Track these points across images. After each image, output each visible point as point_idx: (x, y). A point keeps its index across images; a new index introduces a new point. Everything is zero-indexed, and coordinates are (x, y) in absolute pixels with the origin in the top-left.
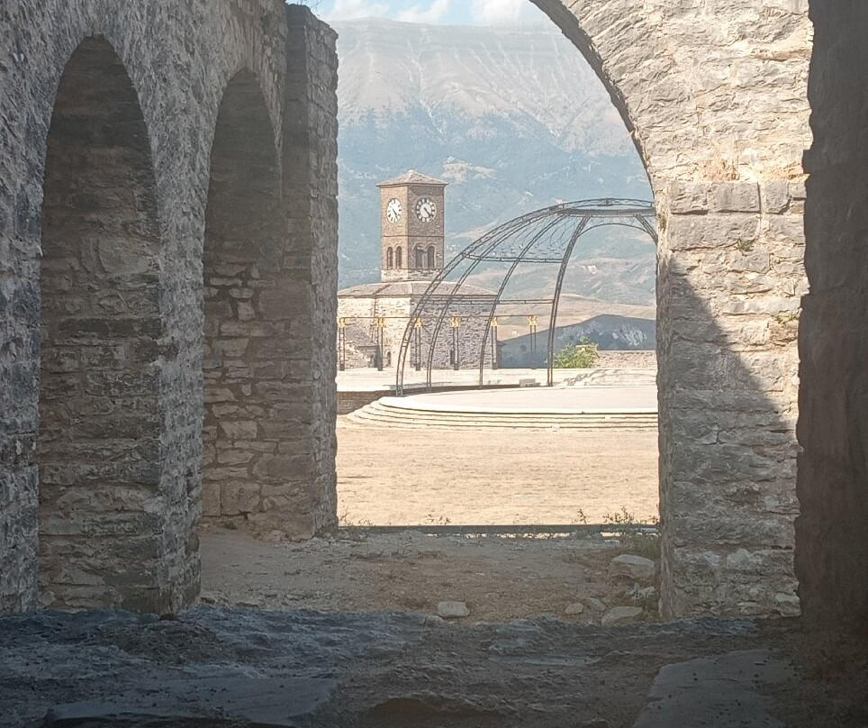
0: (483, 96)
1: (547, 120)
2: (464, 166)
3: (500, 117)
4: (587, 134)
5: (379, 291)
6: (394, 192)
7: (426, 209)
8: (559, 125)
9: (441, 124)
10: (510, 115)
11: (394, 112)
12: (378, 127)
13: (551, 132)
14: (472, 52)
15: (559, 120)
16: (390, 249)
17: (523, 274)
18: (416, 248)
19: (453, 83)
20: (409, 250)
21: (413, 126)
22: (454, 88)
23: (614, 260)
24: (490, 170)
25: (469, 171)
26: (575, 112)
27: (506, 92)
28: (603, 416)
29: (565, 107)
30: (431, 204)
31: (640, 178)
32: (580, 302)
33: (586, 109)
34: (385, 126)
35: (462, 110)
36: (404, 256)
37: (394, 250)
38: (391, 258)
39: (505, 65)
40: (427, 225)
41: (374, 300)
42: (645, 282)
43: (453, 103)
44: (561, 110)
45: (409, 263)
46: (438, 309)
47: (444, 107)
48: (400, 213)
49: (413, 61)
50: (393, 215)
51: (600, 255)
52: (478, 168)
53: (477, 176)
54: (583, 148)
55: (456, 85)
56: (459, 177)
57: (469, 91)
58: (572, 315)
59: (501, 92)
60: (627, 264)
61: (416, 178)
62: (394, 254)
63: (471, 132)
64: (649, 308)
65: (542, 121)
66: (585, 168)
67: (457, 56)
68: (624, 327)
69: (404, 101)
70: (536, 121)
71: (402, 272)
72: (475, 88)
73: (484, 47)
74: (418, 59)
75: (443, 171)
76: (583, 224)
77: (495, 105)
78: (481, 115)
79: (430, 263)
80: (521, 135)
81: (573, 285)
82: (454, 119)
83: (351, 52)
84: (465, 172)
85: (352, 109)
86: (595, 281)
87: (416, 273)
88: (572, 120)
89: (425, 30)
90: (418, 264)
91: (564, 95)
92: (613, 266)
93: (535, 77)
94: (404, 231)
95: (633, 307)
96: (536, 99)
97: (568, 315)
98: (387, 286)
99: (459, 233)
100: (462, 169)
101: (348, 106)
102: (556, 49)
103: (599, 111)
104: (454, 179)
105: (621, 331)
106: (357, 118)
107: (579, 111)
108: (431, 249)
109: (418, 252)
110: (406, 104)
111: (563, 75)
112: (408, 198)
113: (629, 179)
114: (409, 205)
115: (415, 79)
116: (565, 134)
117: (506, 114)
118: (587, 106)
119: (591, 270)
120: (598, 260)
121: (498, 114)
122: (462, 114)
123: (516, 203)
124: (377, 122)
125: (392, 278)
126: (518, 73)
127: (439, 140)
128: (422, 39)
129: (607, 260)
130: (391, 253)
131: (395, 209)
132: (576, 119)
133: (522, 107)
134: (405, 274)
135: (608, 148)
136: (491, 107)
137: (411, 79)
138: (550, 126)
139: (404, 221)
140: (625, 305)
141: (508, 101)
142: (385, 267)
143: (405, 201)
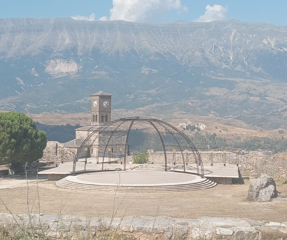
0: (155, 46)
1: (176, 54)
2: (148, 69)
3: (160, 53)
4: (189, 59)
5: (89, 129)
6: (95, 98)
7: (105, 103)
8: (180, 56)
9: (141, 55)
10: (164, 53)
11: (126, 51)
12: (120, 56)
13: (177, 58)
14: (152, 32)
15: (180, 55)
16: (94, 115)
17: (167, 105)
18: (102, 116)
19: (145, 42)
20: (99, 116)
21: (132, 56)
22: (145, 43)
23: (197, 101)
24: (157, 71)
25: (150, 71)
26: (185, 52)
27: (163, 45)
28: (128, 187)
29: (182, 51)
30: (107, 102)
31: (206, 74)
32: (186, 115)
33: (189, 51)
34: (122, 56)
35: (148, 51)
36: (98, 118)
37: (95, 116)
38: (94, 118)
39: (162, 36)
40: (106, 108)
41: (88, 132)
42: (207, 108)
43: (145, 49)
44: (181, 52)
45: (99, 120)
46: (108, 135)
47: (142, 50)
48: (97, 104)
49: (132, 35)
50: (95, 105)
51: (193, 99)
52: (153, 70)
53: (153, 72)
54: (188, 64)
55: (146, 42)
56: (147, 73)
57: (150, 45)
58: (183, 119)
59: (161, 45)
60: (201, 102)
61: (102, 93)
62: (95, 117)
63: (151, 58)
64: (208, 117)
65: (174, 55)
66: (188, 70)
67: (147, 33)
68: (199, 123)
69: (129, 47)
70: (172, 55)
71: (97, 123)
72: (152, 44)
73: (156, 30)
74: (134, 34)
75: (141, 71)
76: (132, 123)
77: (159, 49)
78: (154, 52)
79: (106, 120)
80: (167, 59)
81: (183, 109)
82: (145, 54)
83: (112, 31)
84: (148, 71)
85: (112, 50)
86: (191, 108)
87: (102, 123)
88: (184, 55)
89: (136, 24)
90: (102, 120)
91: (181, 46)
92: (197, 103)
93: (172, 40)
94: (98, 110)
95: (203, 116)
96: (172, 48)
97: (181, 119)
98: (92, 127)
99: (146, 91)
100: (148, 70)
101: (111, 49)
102: (179, 31)
103: (193, 52)
104: (145, 73)
105: (198, 125)
106: (114, 53)
107: (186, 52)
108: (107, 116)
109: (102, 117)
110: (130, 49)
111: (181, 40)
112: (99, 100)
113: (203, 74)
114: (100, 102)
115: (133, 40)
116: (182, 59)
117: (163, 52)
118: (189, 50)
119: (189, 104)
120: (192, 101)
121: (160, 52)
122: (148, 52)
123: (165, 81)
124: (120, 54)
125: (94, 125)
126: (167, 39)
127: (140, 60)
128: (135, 27)
129: (195, 101)
130: (94, 117)
131: (96, 103)
132: (185, 55)
133: (168, 50)
134: (98, 124)
135: (196, 64)
136: (158, 50)
137: (131, 40)
138: (177, 56)
139: (98, 107)
140: (200, 116)
141: (163, 48)
142: (92, 121)
143: (98, 101)
